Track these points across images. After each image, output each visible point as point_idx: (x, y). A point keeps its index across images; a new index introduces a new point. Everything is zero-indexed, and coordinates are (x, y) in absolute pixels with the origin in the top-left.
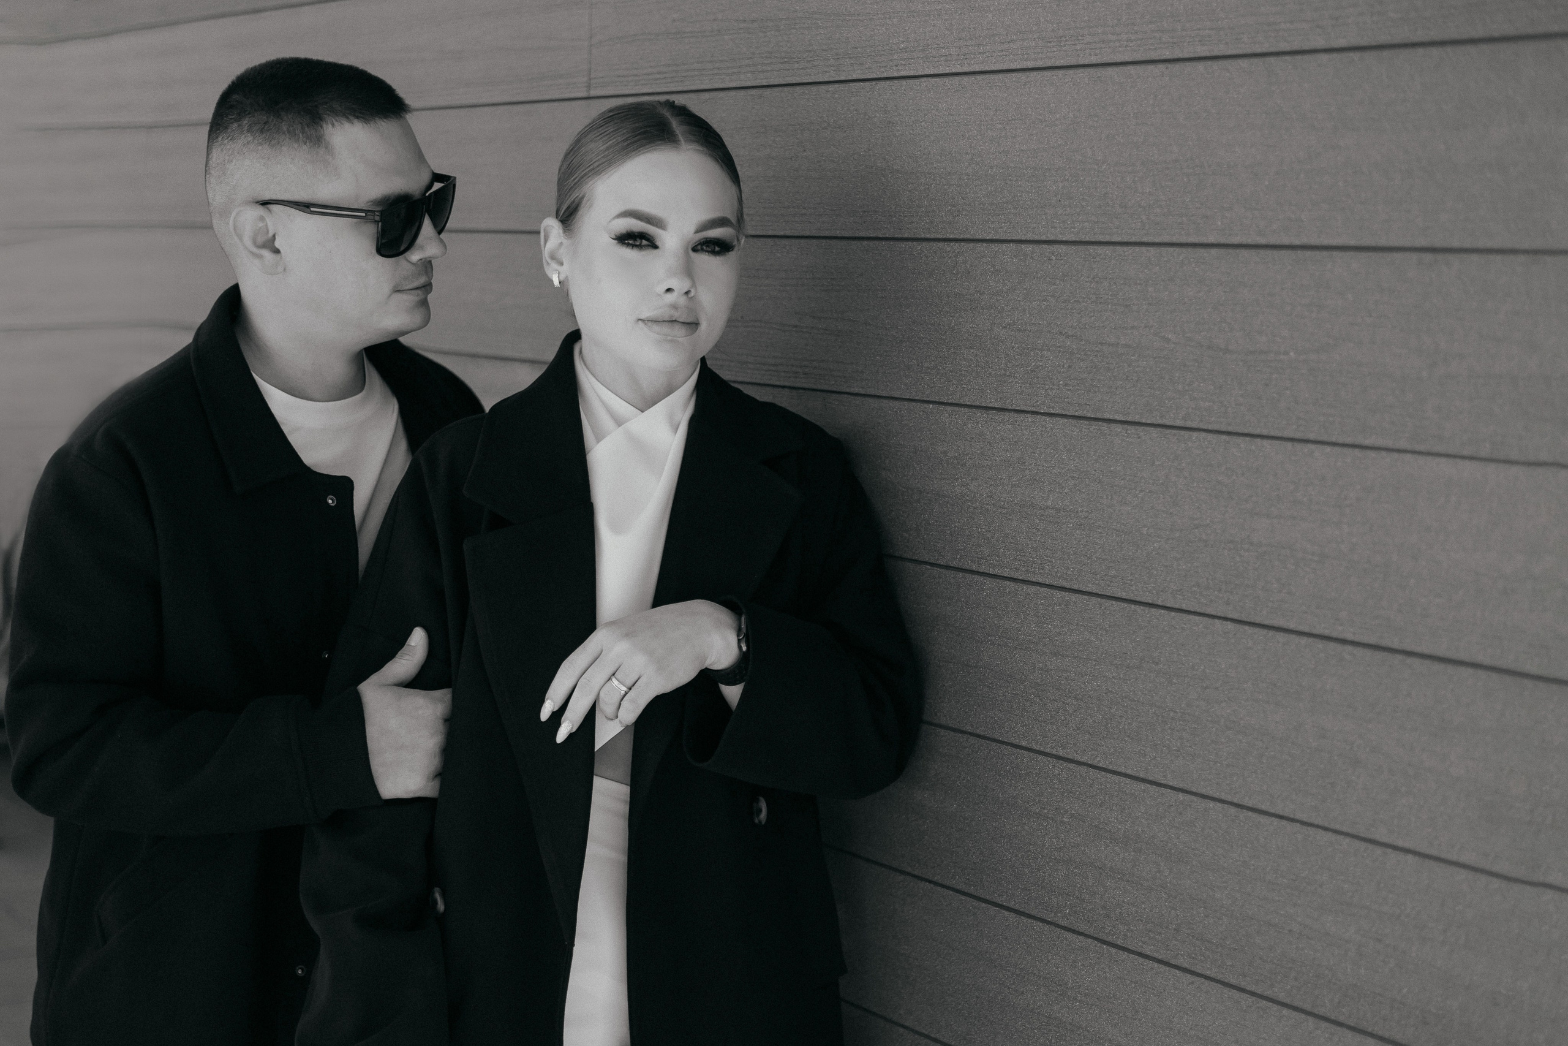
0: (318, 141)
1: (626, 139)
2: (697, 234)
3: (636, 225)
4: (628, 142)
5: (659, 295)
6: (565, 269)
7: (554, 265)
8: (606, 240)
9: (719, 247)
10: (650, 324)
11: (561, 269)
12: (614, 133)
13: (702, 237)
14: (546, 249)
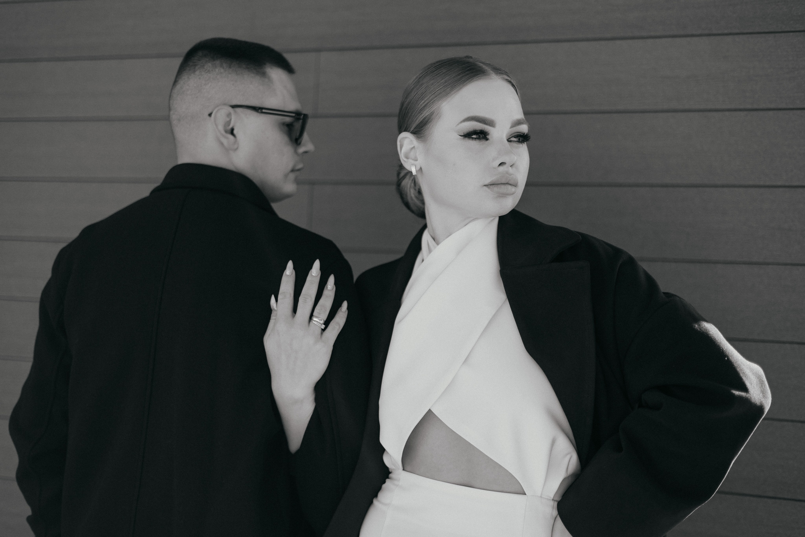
0: (264, 75)
1: (459, 75)
2: (512, 129)
3: (478, 126)
4: (461, 76)
5: (495, 168)
6: (421, 162)
7: (411, 161)
8: (455, 137)
9: (522, 138)
10: (491, 187)
11: (416, 163)
12: (448, 72)
13: (513, 132)
14: (402, 151)
